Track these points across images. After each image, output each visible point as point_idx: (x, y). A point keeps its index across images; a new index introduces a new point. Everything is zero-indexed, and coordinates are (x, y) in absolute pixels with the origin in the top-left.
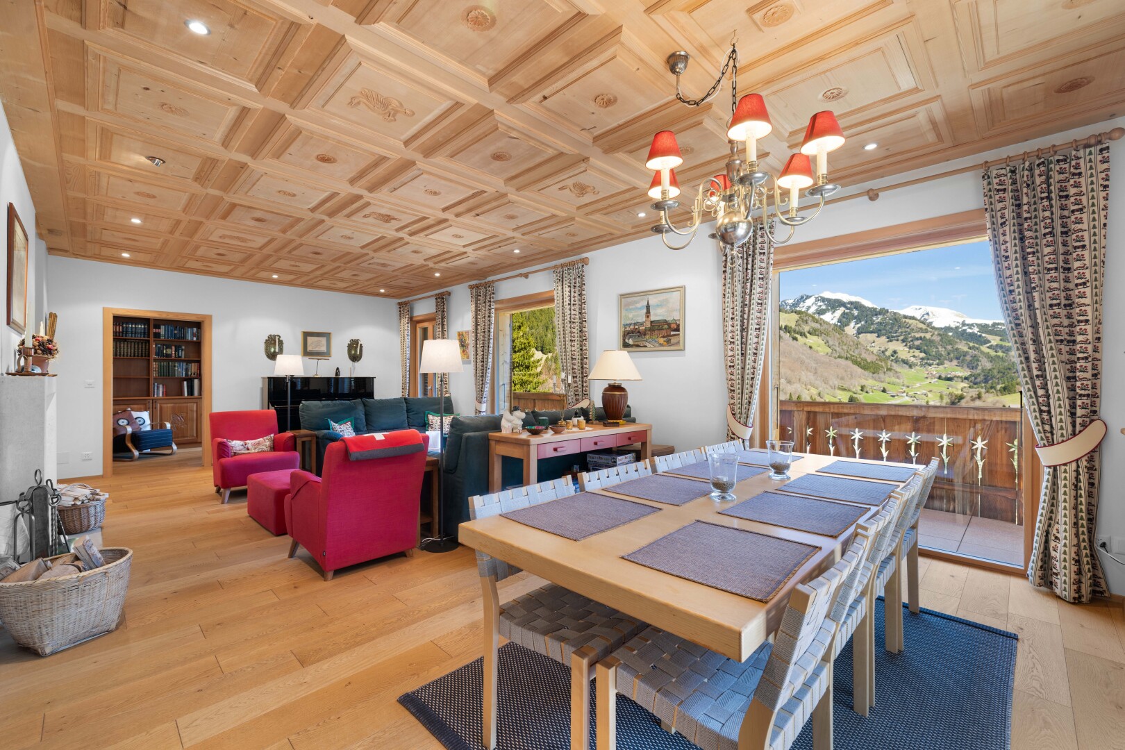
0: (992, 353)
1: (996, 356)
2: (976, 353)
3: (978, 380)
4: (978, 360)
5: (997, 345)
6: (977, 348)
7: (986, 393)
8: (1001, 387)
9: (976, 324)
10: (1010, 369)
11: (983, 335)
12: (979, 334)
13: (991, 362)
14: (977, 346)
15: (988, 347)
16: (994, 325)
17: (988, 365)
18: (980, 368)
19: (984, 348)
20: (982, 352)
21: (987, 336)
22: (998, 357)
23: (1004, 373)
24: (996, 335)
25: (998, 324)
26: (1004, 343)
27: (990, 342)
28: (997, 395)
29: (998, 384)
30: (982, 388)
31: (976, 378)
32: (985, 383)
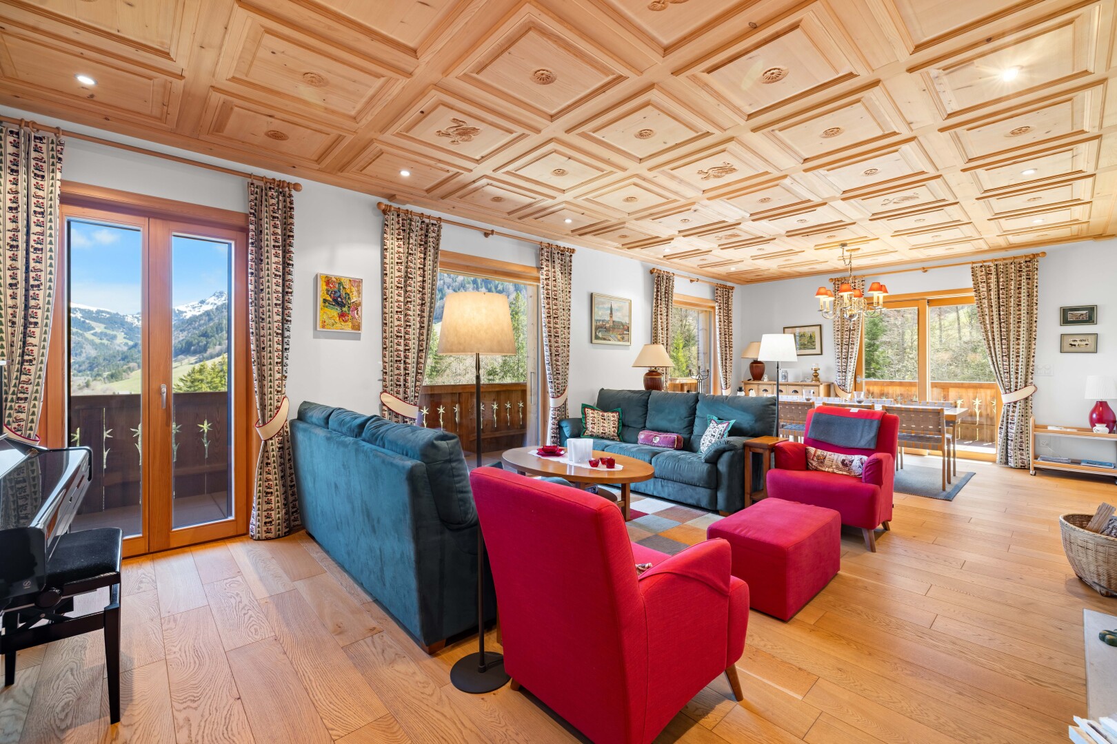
0: (97, 341)
1: (101, 343)
2: (80, 339)
3: (83, 367)
4: (82, 347)
5: (101, 333)
6: (81, 335)
7: (93, 380)
8: (108, 375)
9: (79, 309)
10: (115, 357)
11: (87, 321)
12: (82, 319)
13: (96, 349)
14: (81, 332)
15: (93, 334)
16: (98, 312)
17: (93, 353)
18: (84, 355)
19: (88, 335)
20: (86, 339)
21: (91, 322)
22: (103, 344)
23: (109, 361)
24: (101, 322)
25: (102, 312)
26: (109, 332)
27: (93, 328)
28: (105, 383)
29: (104, 371)
30: (88, 375)
31: (80, 366)
32: (90, 370)
